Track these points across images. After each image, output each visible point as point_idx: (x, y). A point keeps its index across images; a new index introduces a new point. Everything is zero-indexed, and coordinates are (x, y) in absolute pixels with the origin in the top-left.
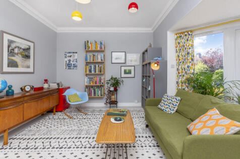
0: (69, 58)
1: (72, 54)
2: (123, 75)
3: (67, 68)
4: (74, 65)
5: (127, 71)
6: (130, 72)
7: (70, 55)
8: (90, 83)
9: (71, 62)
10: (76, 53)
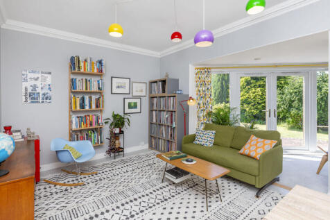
0: (33, 83)
1: (39, 75)
2: (127, 110)
3: (29, 101)
4: (44, 94)
5: (132, 105)
6: (135, 106)
7: (36, 75)
8: (80, 126)
9: (39, 90)
10: (50, 73)
